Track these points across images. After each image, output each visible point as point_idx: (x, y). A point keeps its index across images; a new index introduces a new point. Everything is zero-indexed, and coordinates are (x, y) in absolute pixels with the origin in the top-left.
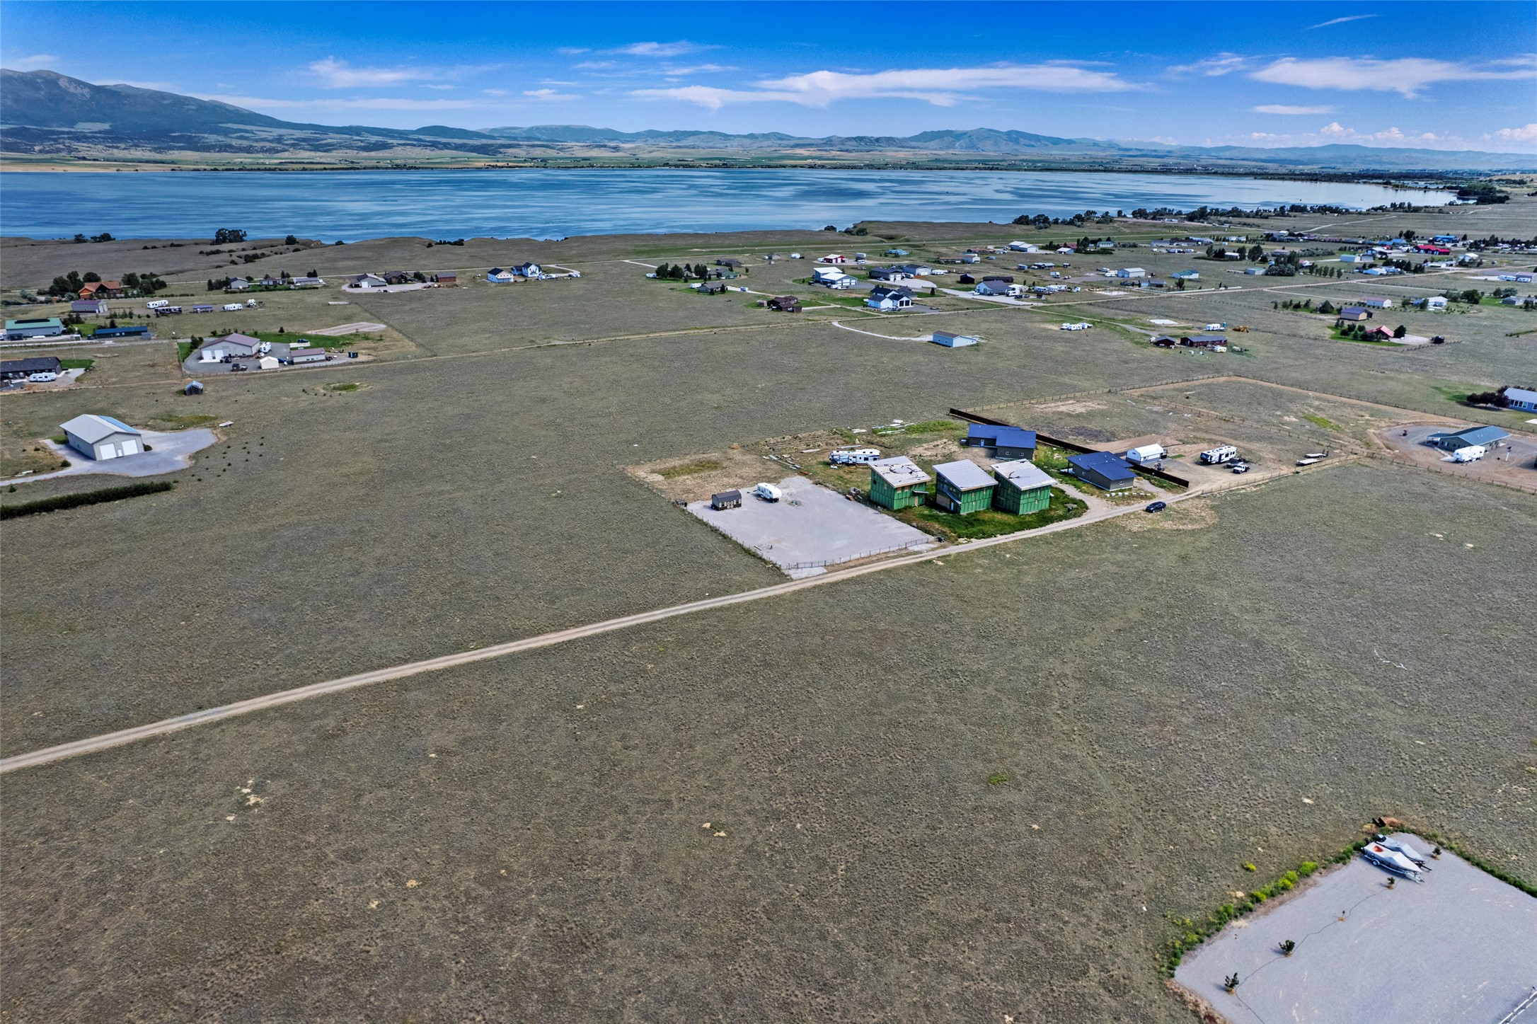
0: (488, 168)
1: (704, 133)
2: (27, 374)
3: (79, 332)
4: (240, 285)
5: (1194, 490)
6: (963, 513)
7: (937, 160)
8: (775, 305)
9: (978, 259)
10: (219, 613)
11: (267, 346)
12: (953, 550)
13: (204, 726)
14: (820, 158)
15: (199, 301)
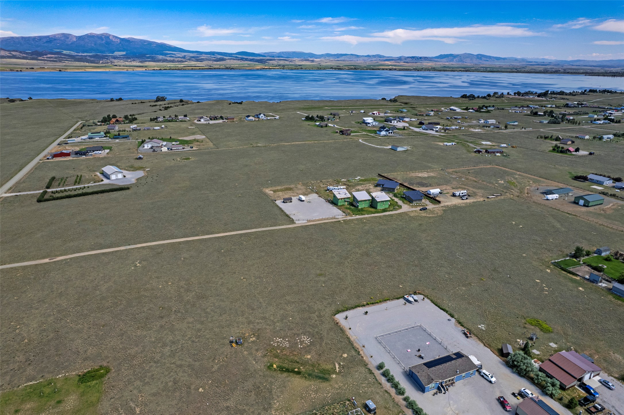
0: (261, 69)
1: (349, 55)
2: (93, 151)
3: (109, 137)
4: (160, 119)
5: (442, 204)
6: (359, 208)
7: (444, 67)
8: (342, 132)
9: (433, 114)
10: (137, 223)
11: (165, 143)
12: (349, 218)
13: (130, 249)
14: (395, 66)
15: (146, 126)
